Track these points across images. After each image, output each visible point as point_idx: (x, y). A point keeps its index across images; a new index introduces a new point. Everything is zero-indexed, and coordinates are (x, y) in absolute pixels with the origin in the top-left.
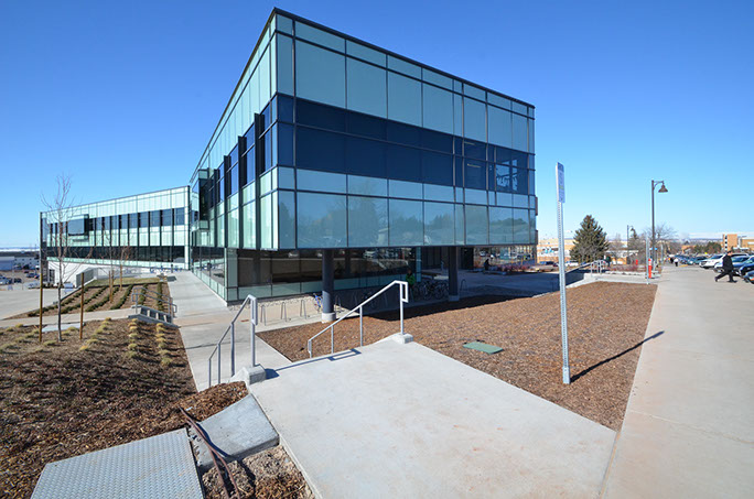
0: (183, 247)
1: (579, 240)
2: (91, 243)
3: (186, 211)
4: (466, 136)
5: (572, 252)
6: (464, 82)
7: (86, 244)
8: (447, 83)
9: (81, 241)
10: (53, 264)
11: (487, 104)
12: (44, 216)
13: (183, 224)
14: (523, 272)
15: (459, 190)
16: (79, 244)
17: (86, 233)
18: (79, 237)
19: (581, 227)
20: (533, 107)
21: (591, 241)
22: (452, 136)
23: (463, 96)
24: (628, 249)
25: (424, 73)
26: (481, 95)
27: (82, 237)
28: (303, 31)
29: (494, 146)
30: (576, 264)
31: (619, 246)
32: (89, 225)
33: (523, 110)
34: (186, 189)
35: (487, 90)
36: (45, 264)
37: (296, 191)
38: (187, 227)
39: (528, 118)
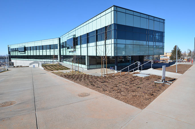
0: (57, 56)
1: (173, 53)
2: (26, 54)
3: (58, 45)
4: (149, 29)
5: (170, 57)
6: (149, 16)
7: (25, 55)
8: (145, 16)
9: (23, 54)
10: (13, 60)
11: (154, 20)
12: (9, 46)
13: (58, 49)
14: (157, 63)
15: (147, 42)
16: (22, 55)
17: (25, 51)
18: (22, 53)
19: (173, 49)
20: (165, 20)
21: (177, 53)
22: (146, 29)
23: (149, 19)
24: (188, 56)
25: (141, 15)
26: (153, 18)
27: (24, 53)
28: (119, 9)
29: (155, 31)
30: (172, 61)
31: (185, 55)
32: (25, 49)
33: (162, 21)
34: (58, 39)
35: (154, 17)
36: (10, 60)
37: (117, 44)
38: (59, 50)
39: (163, 23)
